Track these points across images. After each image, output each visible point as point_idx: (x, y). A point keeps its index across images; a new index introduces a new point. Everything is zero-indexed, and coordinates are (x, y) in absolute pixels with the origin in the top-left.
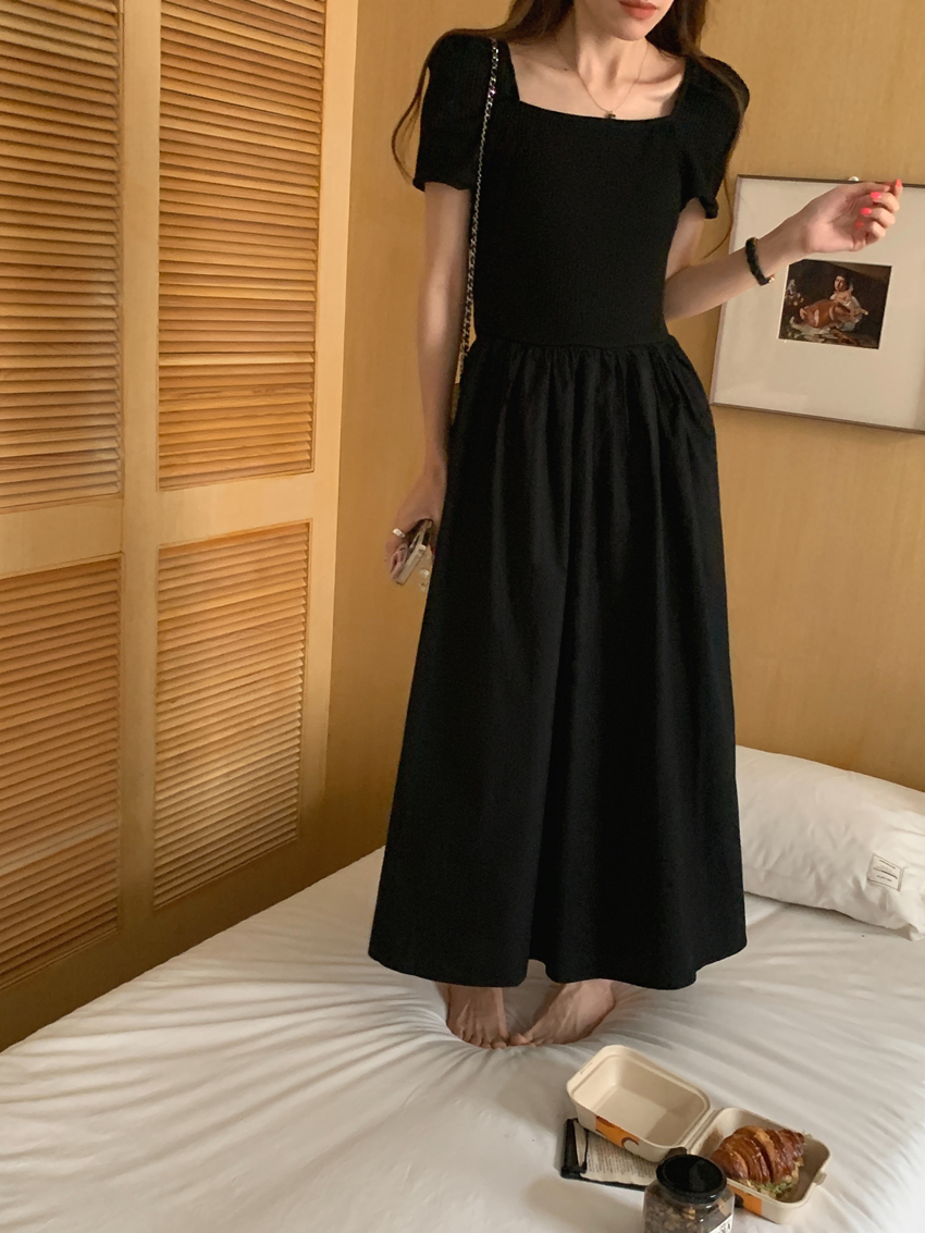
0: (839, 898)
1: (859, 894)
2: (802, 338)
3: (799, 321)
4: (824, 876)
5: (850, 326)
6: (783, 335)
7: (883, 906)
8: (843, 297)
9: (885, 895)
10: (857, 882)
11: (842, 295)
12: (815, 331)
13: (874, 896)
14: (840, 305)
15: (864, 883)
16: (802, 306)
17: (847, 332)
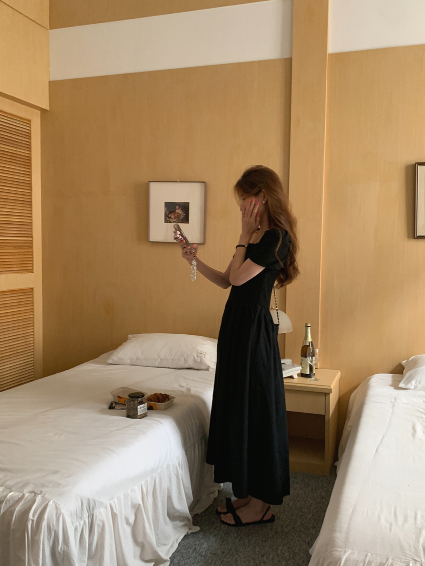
0: (191, 363)
1: (195, 361)
2: (170, 222)
3: (169, 218)
4: (186, 357)
5: (181, 218)
6: (165, 222)
7: (201, 362)
8: (179, 211)
9: (201, 359)
10: (194, 357)
11: (179, 210)
12: (173, 220)
13: (199, 360)
14: (178, 213)
15: (196, 357)
16: (169, 214)
17: (181, 220)
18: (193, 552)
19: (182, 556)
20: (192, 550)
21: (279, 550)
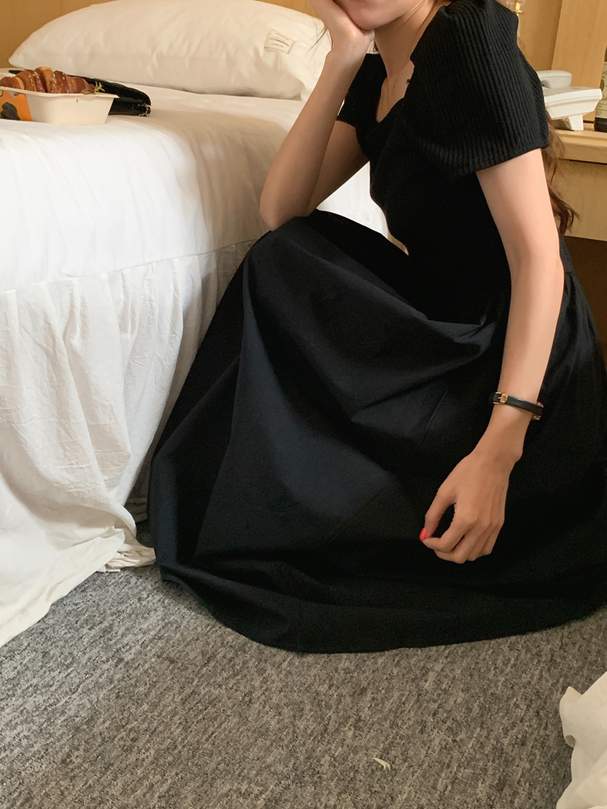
4: (231, 51)
7: (275, 69)
9: (278, 58)
10: (256, 51)
13: (269, 60)
15: (262, 51)
18: (92, 644)
19: (45, 654)
20: (93, 632)
21: (432, 676)
